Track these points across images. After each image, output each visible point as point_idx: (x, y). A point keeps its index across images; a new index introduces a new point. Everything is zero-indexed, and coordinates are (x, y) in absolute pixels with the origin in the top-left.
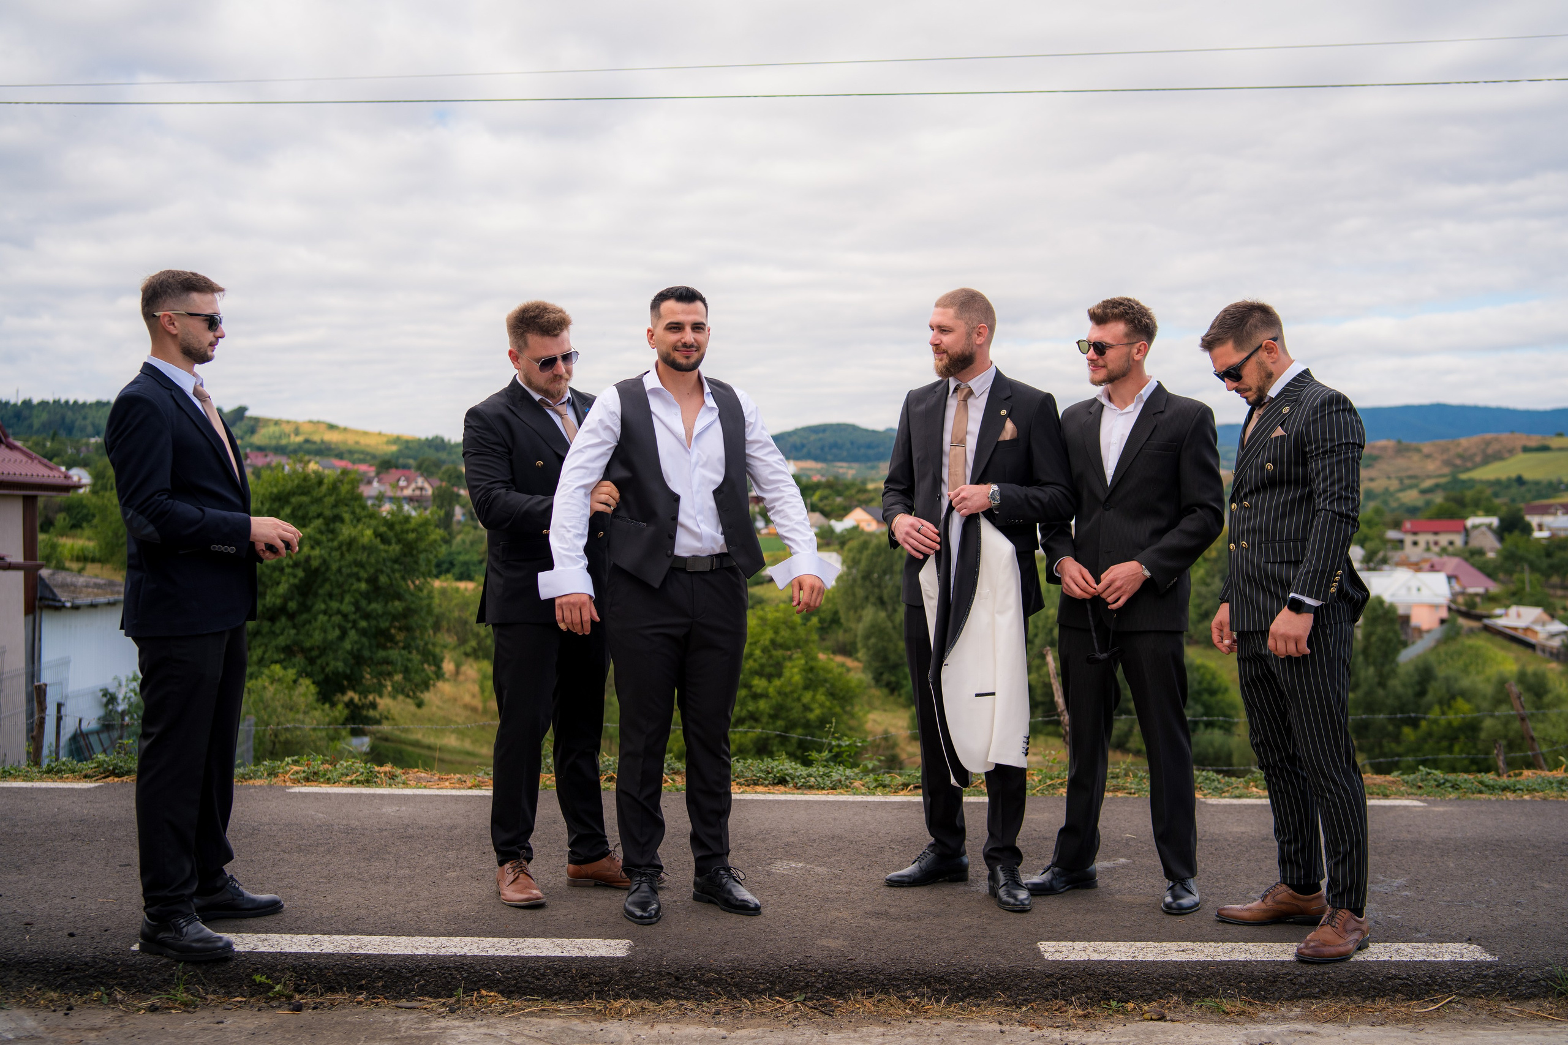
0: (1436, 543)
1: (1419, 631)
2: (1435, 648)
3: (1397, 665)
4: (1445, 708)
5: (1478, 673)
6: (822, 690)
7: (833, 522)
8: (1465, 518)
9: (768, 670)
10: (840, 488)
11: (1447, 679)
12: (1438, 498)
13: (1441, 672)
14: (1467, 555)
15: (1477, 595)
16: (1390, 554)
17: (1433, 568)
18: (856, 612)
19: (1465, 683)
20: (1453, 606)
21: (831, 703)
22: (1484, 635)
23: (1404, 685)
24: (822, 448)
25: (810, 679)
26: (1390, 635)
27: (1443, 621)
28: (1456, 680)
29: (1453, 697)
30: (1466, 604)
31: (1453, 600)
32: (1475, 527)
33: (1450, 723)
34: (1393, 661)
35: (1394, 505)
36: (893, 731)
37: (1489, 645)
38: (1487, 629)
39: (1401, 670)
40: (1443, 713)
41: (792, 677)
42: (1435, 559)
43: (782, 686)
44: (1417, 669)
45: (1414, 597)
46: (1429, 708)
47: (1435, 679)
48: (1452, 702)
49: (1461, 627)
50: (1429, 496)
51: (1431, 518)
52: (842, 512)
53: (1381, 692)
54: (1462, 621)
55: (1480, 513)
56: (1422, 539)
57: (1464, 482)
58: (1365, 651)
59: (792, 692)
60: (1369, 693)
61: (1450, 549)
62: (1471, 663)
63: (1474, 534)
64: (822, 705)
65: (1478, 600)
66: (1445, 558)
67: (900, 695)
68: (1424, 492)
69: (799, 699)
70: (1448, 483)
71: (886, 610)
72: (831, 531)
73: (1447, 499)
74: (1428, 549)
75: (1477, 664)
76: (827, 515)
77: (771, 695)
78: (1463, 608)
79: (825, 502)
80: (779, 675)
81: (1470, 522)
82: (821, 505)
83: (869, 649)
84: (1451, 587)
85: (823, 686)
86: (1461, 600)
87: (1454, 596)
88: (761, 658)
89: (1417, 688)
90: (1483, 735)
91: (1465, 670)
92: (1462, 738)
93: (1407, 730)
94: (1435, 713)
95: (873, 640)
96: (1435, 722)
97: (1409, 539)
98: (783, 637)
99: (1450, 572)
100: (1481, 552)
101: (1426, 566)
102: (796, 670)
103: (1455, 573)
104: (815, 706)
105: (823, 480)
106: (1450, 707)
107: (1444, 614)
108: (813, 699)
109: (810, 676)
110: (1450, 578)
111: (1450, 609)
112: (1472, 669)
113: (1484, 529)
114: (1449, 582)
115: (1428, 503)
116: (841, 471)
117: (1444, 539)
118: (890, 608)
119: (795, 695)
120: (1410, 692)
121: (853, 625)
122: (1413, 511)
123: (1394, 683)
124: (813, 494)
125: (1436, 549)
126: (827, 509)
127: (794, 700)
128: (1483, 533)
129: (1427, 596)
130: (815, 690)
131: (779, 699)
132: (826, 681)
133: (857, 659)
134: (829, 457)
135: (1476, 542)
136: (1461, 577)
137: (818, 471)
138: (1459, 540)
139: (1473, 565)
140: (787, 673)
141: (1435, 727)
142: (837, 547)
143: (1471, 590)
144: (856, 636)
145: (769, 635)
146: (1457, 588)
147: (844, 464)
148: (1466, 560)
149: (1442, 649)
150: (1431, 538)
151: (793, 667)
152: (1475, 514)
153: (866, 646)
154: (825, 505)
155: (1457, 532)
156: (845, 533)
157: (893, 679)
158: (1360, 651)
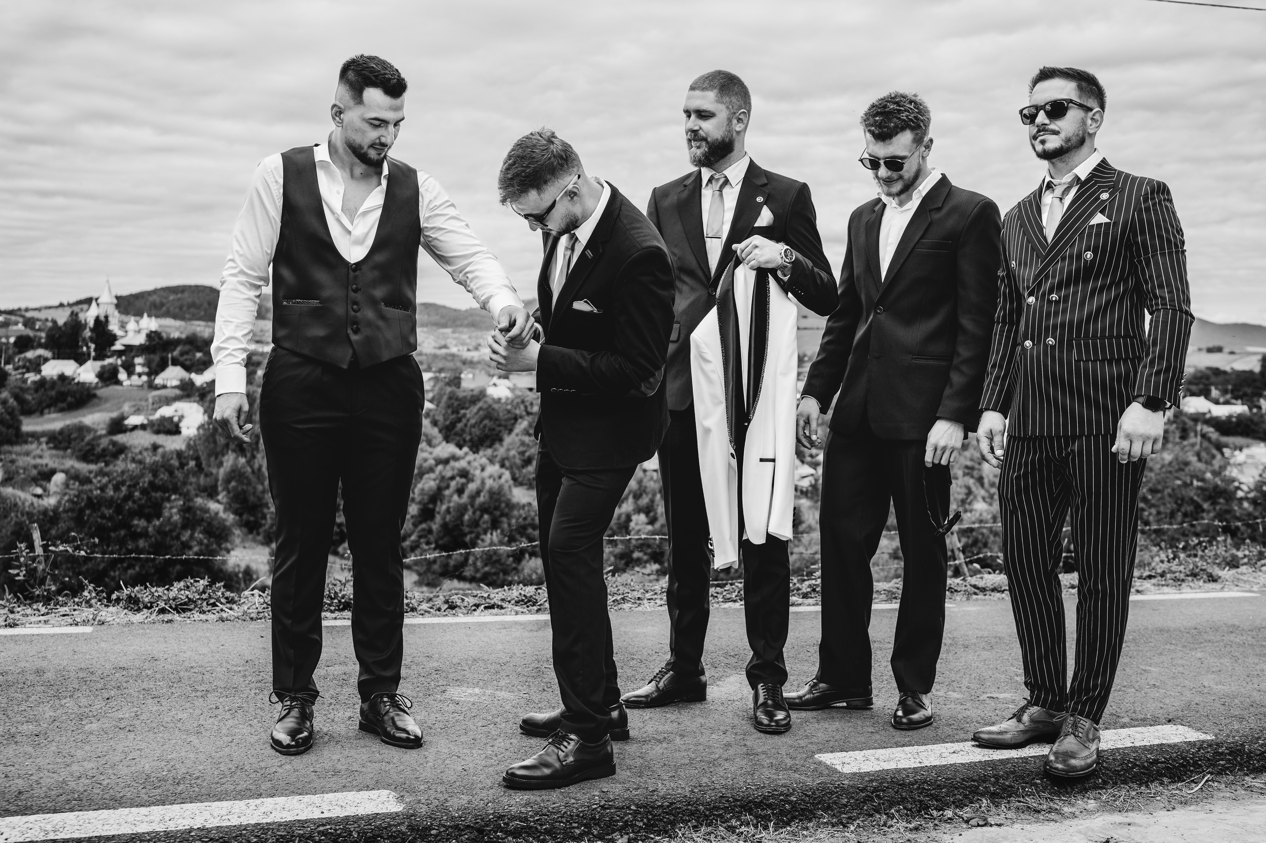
6: (198, 529)
7: (193, 376)
9: (147, 511)
10: (199, 344)
18: (216, 458)
21: (209, 541)
24: (181, 308)
25: (188, 519)
36: (254, 566)
41: (171, 516)
43: (161, 525)
52: (202, 367)
59: (171, 531)
64: (200, 543)
67: (258, 534)
69: (178, 538)
71: (246, 457)
72: (191, 383)
76: (188, 369)
77: (150, 534)
79: (185, 357)
80: (159, 515)
82: (182, 359)
83: (229, 492)
85: (200, 525)
88: (140, 499)
95: (233, 484)
98: (162, 479)
102: (175, 510)
104: (194, 543)
105: (184, 336)
108: (192, 537)
109: (187, 515)
116: (198, 329)
118: (249, 455)
119: (174, 534)
121: (214, 471)
124: (174, 350)
126: (188, 363)
127: (173, 539)
130: (193, 530)
131: (159, 538)
132: (202, 520)
133: (218, 502)
134: (187, 316)
137: (177, 329)
140: (166, 513)
142: (197, 399)
144: (217, 480)
145: (148, 477)
147: (202, 323)
151: (171, 508)
153: (226, 489)
154: (186, 360)
156: (205, 385)
157: (252, 519)
158: (657, 491)
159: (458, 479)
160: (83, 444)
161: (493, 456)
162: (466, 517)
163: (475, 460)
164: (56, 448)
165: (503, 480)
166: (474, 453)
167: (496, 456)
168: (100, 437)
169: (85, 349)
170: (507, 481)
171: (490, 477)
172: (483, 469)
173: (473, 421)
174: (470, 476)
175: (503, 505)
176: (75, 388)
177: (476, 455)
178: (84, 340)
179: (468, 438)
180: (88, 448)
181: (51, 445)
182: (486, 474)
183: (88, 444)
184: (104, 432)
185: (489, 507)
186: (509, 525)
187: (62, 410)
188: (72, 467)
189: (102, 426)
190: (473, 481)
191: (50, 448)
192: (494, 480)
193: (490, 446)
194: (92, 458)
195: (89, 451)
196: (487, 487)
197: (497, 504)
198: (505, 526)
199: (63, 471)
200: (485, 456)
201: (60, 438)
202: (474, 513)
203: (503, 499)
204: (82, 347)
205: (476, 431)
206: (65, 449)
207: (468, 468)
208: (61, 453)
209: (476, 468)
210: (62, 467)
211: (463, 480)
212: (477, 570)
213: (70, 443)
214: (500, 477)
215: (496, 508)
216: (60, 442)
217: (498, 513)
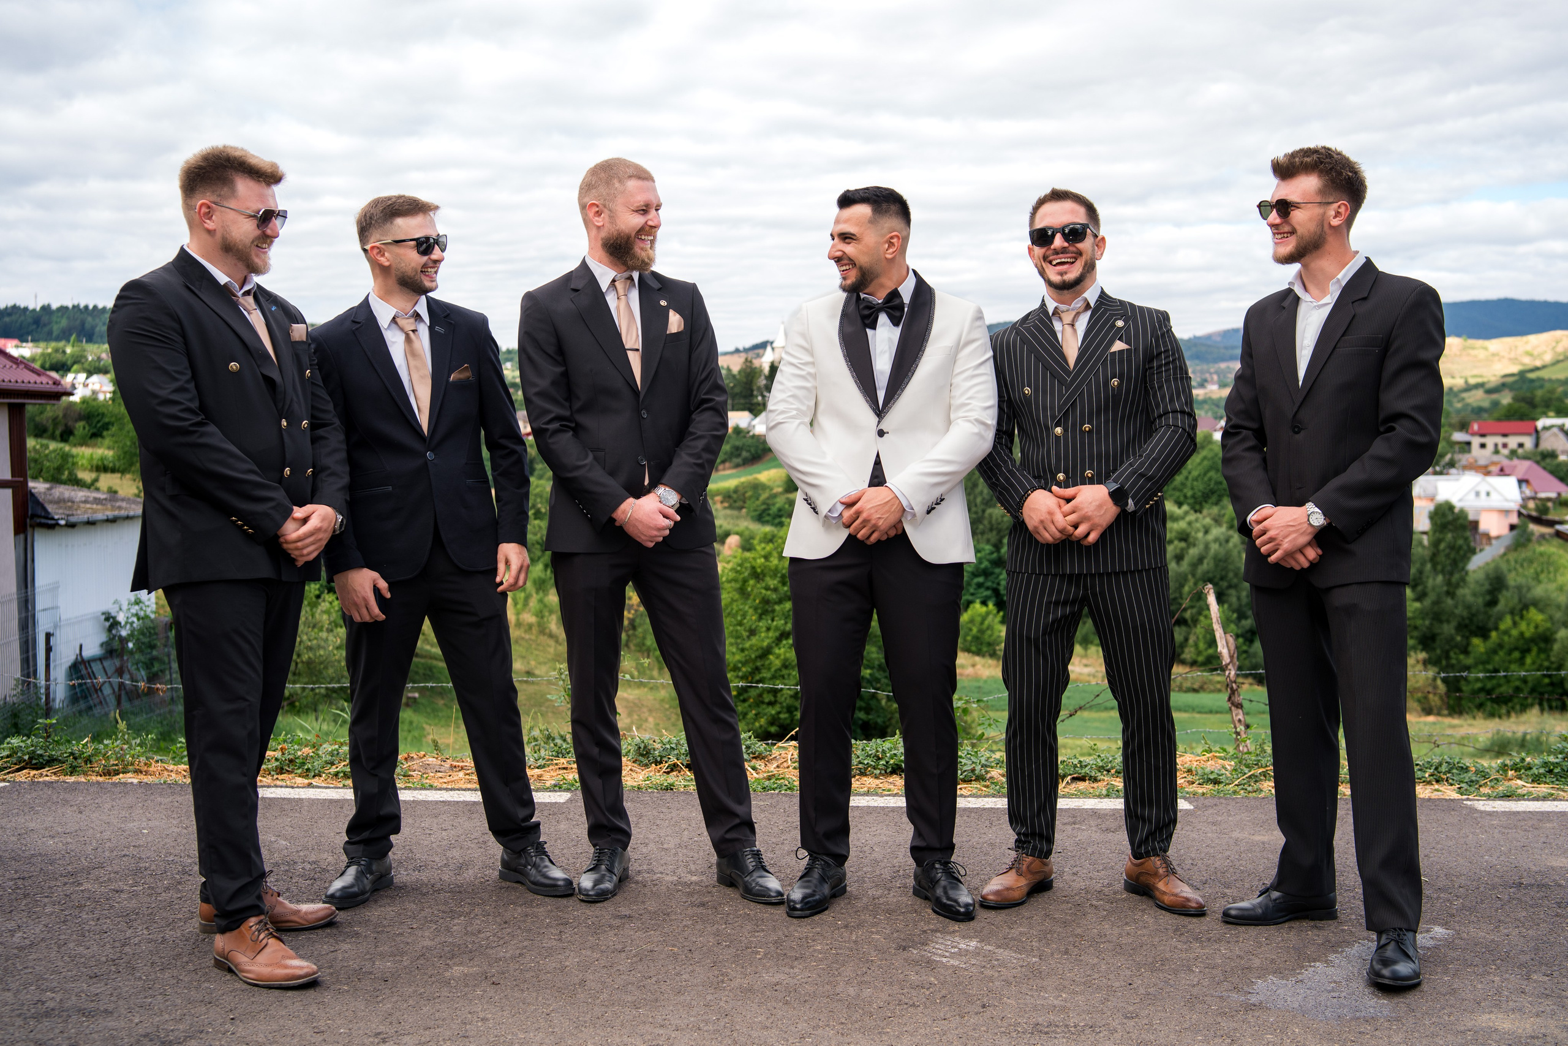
0: (1505, 446)
1: (1487, 537)
2: (1505, 554)
3: (1467, 573)
4: (1517, 618)
5: (1550, 580)
8: (1536, 419)
11: (1519, 588)
12: (1506, 399)
13: (1512, 579)
14: (1539, 458)
15: (1549, 499)
16: (1457, 457)
17: (1502, 472)
19: (1538, 591)
20: (1524, 511)
22: (1557, 541)
23: (1474, 595)
26: (1460, 542)
27: (1512, 527)
28: (1529, 589)
29: (1526, 607)
30: (1537, 509)
31: (1524, 506)
32: (1545, 428)
33: (1522, 634)
34: (1463, 569)
35: (1459, 405)
37: (1561, 552)
38: (1559, 534)
39: (1471, 578)
40: (1515, 624)
42: (1505, 462)
44: (1487, 576)
45: (1483, 502)
46: (1500, 617)
47: (1507, 588)
48: (1525, 612)
49: (1532, 533)
50: (1495, 396)
51: (1499, 420)
53: (1450, 601)
54: (1533, 527)
55: (1552, 414)
56: (1490, 441)
57: (1532, 381)
58: (1433, 558)
60: (1437, 603)
61: (1520, 451)
62: (1542, 571)
63: (1545, 436)
65: (1550, 504)
66: (1516, 462)
68: (1489, 392)
70: (1515, 382)
73: (1516, 399)
74: (1496, 452)
75: (1549, 572)
78: (1534, 514)
81: (1541, 423)
84: (1522, 492)
86: (1531, 505)
87: (1525, 499)
89: (1488, 598)
90: (1556, 647)
91: (1537, 578)
92: (1535, 650)
93: (1476, 641)
94: (1506, 623)
96: (1506, 632)
97: (1476, 441)
99: (1521, 477)
100: (1553, 455)
101: (1494, 469)
103: (1526, 477)
106: (1522, 617)
107: (1514, 519)
110: (1521, 482)
111: (1520, 514)
112: (1543, 577)
113: (1555, 430)
114: (1520, 487)
115: (1496, 404)
117: (1513, 442)
120: (1480, 601)
122: (1479, 411)
123: (1464, 592)
125: (1506, 452)
128: (1555, 435)
129: (1496, 501)
135: (1547, 444)
136: (1531, 480)
138: (1528, 442)
139: (1544, 468)
141: (1506, 638)
143: (1542, 495)
146: (1528, 492)
148: (1538, 463)
149: (1512, 556)
150: (1500, 440)
152: (1545, 414)
155: (1528, 434)
158: (1427, 558)
159: (1176, 542)
160: (758, 503)
161: (1219, 515)
162: (1186, 589)
163: (1197, 520)
164: (731, 507)
165: (1231, 544)
166: (1196, 511)
167: (1224, 515)
168: (775, 496)
169: (760, 398)
170: (1235, 546)
171: (1216, 540)
172: (1206, 532)
173: (1195, 473)
174: (1191, 540)
175: (1231, 575)
176: (750, 441)
177: (1198, 515)
178: (759, 388)
179: (1189, 493)
180: (763, 507)
181: (726, 505)
182: (1210, 537)
183: (764, 503)
184: (780, 490)
185: (1215, 577)
186: (1239, 598)
187: (737, 466)
188: (747, 528)
189: (779, 483)
190: (1194, 545)
191: (725, 508)
192: (1220, 545)
193: (1216, 504)
194: (767, 518)
195: (764, 511)
196: (1212, 552)
197: (1224, 573)
198: (1234, 600)
199: (737, 533)
200: (1209, 515)
201: (735, 496)
202: (1195, 584)
203: (1231, 567)
204: (757, 397)
205: (1200, 486)
206: (741, 508)
207: (1189, 530)
208: (735, 513)
209: (1198, 530)
210: (736, 529)
211: (1183, 544)
212: (1199, 653)
213: (744, 502)
214: (1227, 541)
215: (1222, 578)
216: (735, 501)
217: (1224, 584)
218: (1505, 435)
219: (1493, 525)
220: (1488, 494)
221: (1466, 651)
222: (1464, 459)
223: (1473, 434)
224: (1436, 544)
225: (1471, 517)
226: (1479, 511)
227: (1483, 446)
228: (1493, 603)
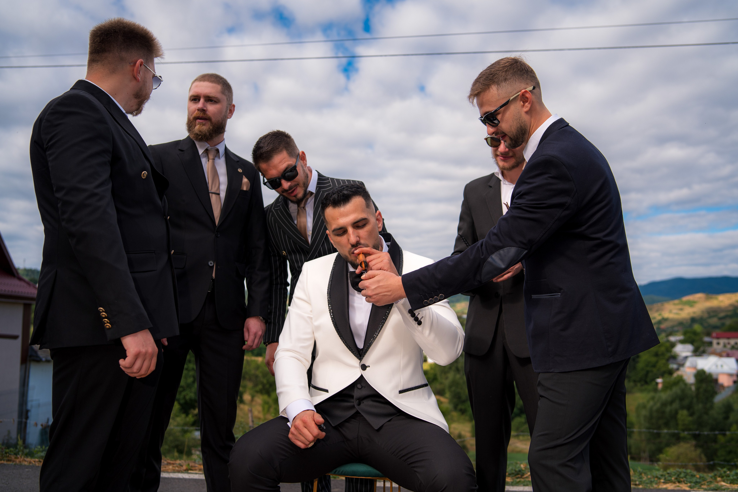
0: (729, 343)
1: (722, 386)
2: (731, 395)
3: (714, 404)
12: (728, 322)
16: (706, 348)
17: (728, 356)
23: (718, 414)
26: (709, 389)
27: (735, 382)
34: (712, 401)
35: (707, 325)
39: (716, 406)
42: (730, 351)
44: (724, 405)
45: (720, 370)
46: (731, 425)
47: (733, 411)
50: (723, 321)
51: (725, 331)
53: (706, 417)
56: (722, 341)
58: (697, 396)
60: (700, 417)
61: (736, 346)
66: (734, 351)
68: (720, 319)
70: (732, 314)
73: (733, 322)
83: (451, 392)
89: (725, 415)
94: (734, 428)
96: (734, 433)
97: (715, 341)
101: (724, 354)
107: (735, 378)
115: (723, 325)
117: (732, 342)
120: (721, 417)
121: (444, 381)
122: (715, 327)
123: (712, 412)
125: (729, 346)
129: (726, 369)
133: (445, 397)
141: (734, 435)
144: (445, 386)
149: (736, 396)
150: (726, 341)
157: (463, 407)
158: (694, 396)
218: (728, 338)
219: (725, 381)
220: (722, 366)
221: (715, 441)
222: (710, 349)
223: (713, 338)
224: (698, 389)
225: (714, 377)
226: (718, 374)
227: (718, 344)
228: (727, 418)
